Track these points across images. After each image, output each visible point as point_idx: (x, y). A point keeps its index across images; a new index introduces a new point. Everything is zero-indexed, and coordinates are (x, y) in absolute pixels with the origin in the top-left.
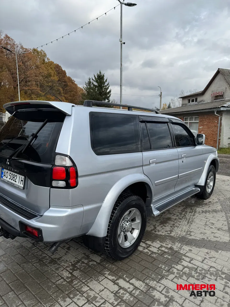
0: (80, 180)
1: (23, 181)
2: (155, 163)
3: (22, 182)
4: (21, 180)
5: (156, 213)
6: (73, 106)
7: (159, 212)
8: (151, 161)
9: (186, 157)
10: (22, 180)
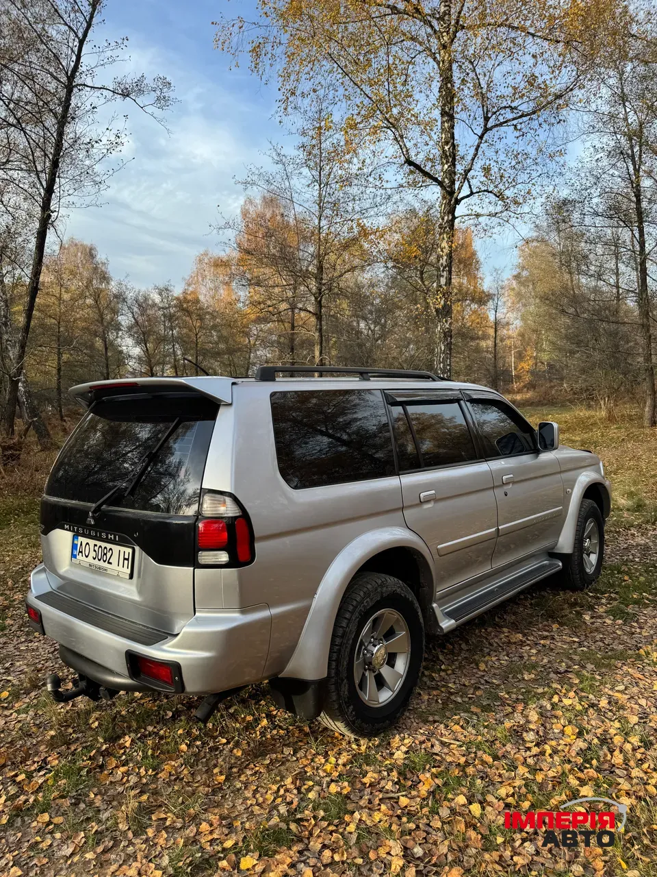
0: (258, 546)
1: (128, 559)
2: (432, 502)
3: (126, 562)
4: (125, 559)
5: (447, 624)
6: (234, 384)
7: (453, 621)
8: (422, 495)
9: (514, 483)
10: (126, 557)
